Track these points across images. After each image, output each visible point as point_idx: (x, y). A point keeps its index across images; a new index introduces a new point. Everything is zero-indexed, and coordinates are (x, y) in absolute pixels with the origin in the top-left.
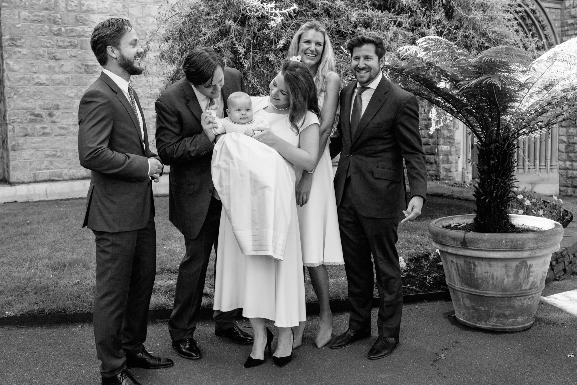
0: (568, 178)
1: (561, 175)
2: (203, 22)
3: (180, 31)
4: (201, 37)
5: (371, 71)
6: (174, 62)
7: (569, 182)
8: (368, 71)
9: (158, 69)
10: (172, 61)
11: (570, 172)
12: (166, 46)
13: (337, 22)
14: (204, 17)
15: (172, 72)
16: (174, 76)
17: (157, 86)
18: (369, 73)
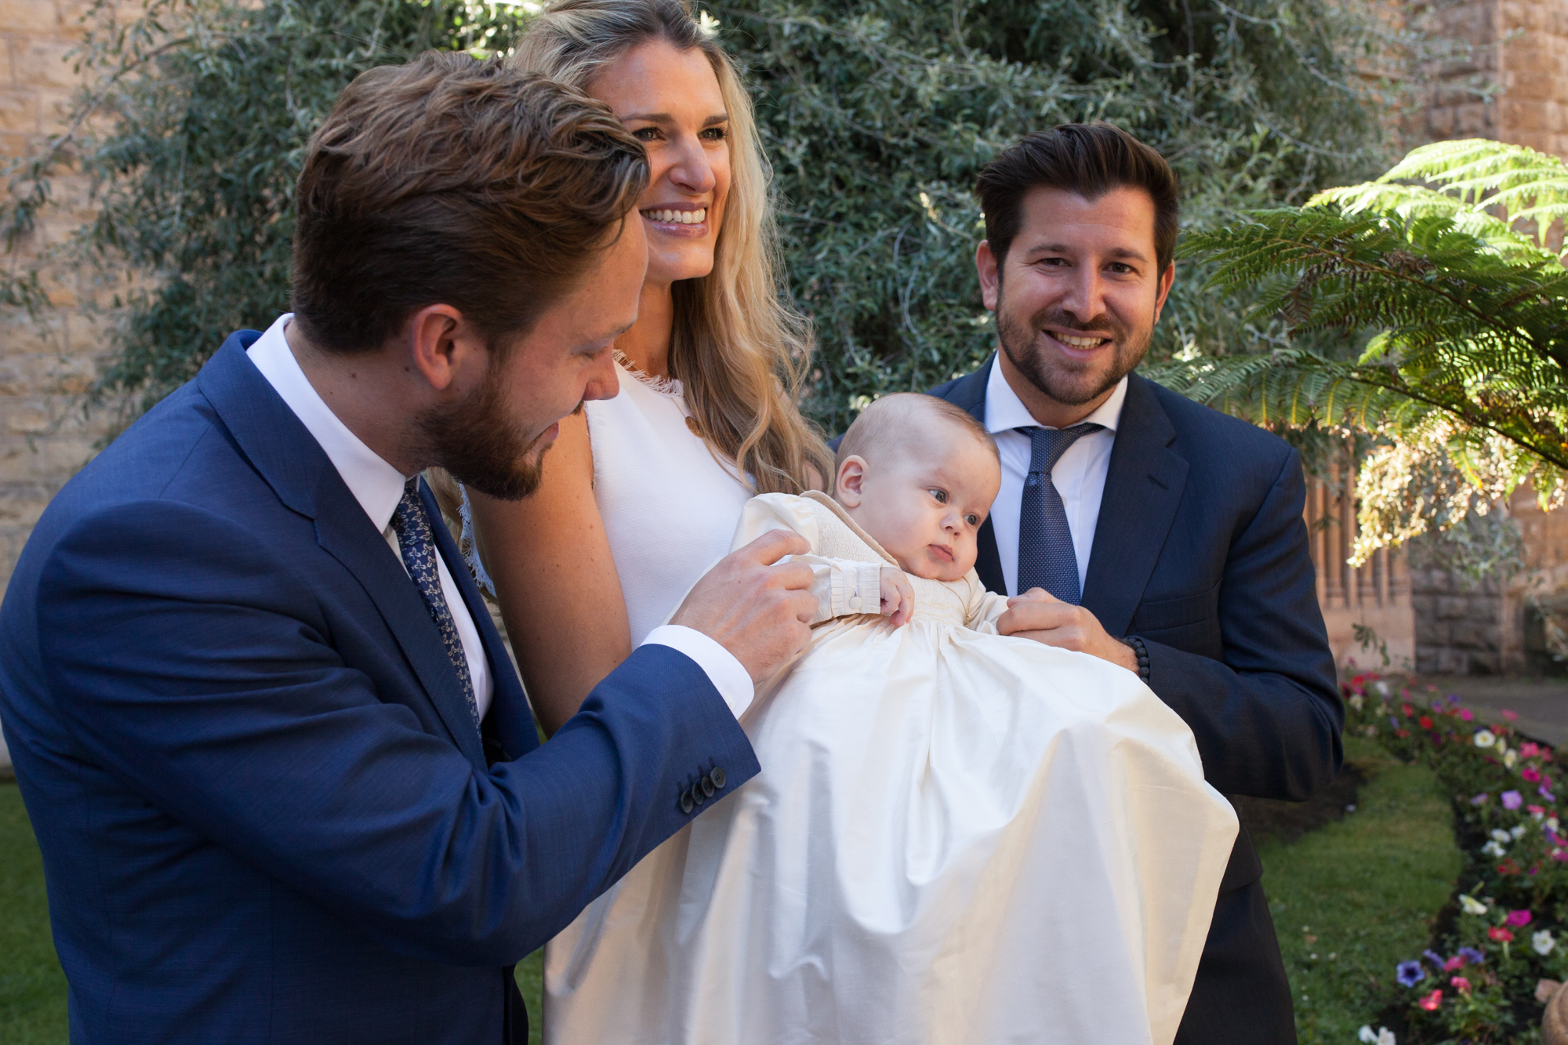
0: (1439, 619)
1: (1419, 612)
2: (299, 84)
3: (190, 121)
4: (292, 146)
5: (1121, 340)
6: (158, 257)
7: (1443, 631)
8: (1105, 342)
9: (88, 286)
10: (152, 251)
11: (1444, 601)
12: (123, 188)
13: (857, 104)
14: (298, 59)
15: (152, 299)
16: (161, 313)
17: (84, 348)
18: (1110, 349)
